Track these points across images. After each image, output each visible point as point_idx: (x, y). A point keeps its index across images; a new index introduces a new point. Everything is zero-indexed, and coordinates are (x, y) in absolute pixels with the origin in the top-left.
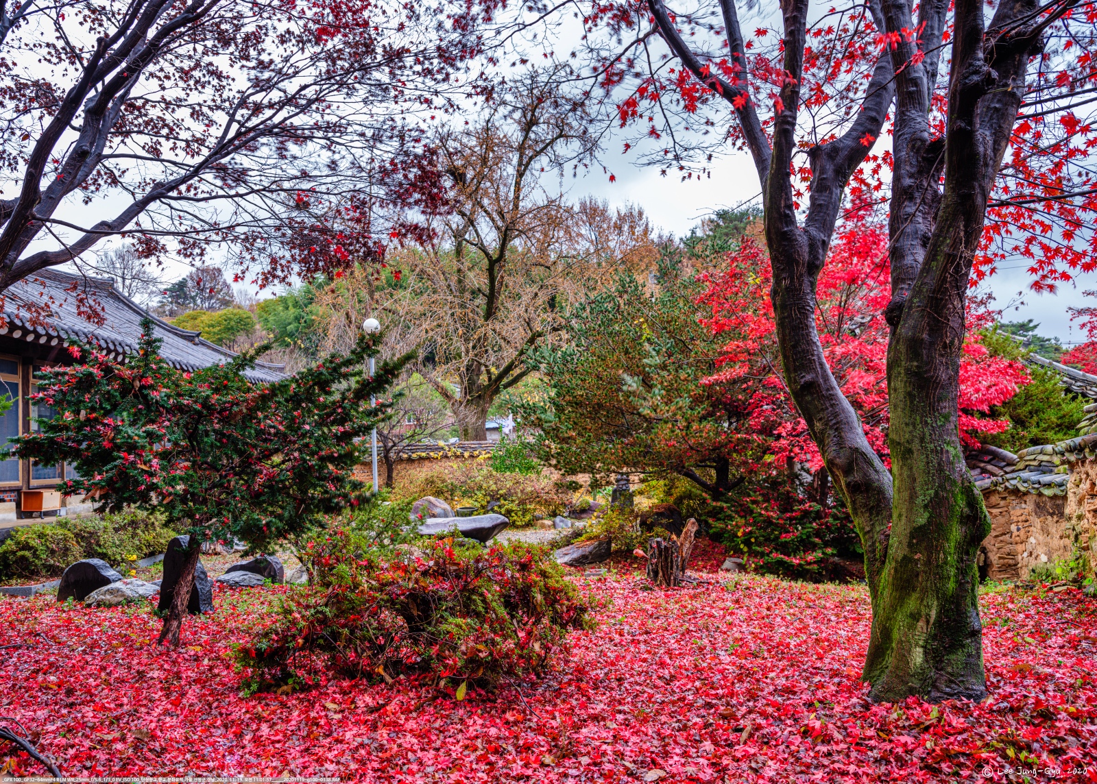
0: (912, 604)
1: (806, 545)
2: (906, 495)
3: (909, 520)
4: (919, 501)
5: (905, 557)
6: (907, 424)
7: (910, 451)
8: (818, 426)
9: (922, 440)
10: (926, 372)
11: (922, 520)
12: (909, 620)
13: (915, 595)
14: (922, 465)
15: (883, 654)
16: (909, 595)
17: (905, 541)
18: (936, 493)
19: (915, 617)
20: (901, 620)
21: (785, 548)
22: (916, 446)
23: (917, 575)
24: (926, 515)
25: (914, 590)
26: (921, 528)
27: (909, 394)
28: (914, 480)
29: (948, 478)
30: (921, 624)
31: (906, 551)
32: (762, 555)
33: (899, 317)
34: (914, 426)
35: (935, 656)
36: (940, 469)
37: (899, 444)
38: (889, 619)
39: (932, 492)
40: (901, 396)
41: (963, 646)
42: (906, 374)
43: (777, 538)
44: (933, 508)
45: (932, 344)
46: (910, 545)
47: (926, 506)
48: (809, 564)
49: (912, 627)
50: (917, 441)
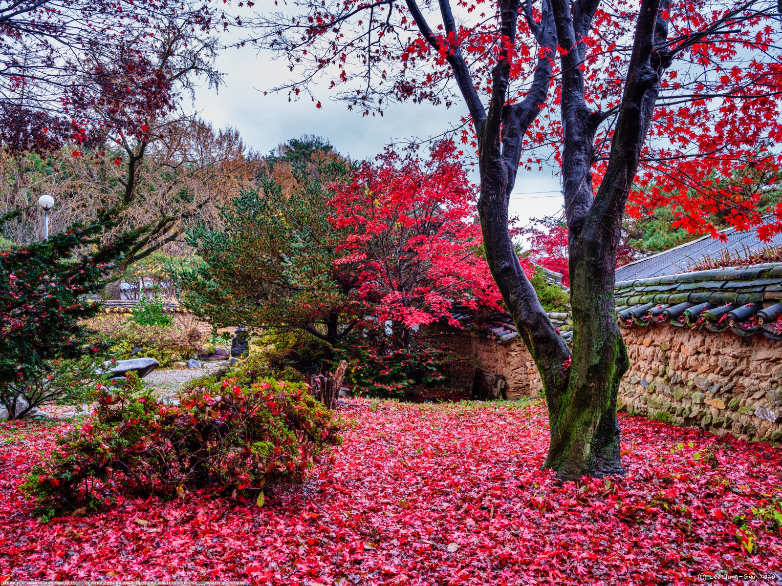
0: (585, 416)
1: (396, 378)
2: (585, 344)
3: (587, 361)
4: (595, 348)
5: (584, 385)
6: (587, 298)
7: (589, 316)
8: (513, 297)
9: (597, 309)
10: (600, 264)
11: (596, 361)
12: (584, 426)
13: (587, 410)
14: (596, 325)
15: (562, 450)
16: (584, 410)
17: (584, 375)
18: (605, 344)
19: (587, 424)
20: (578, 425)
21: (382, 380)
22: (592, 312)
23: (591, 397)
24: (599, 358)
25: (588, 407)
26: (596, 366)
27: (589, 278)
28: (591, 335)
29: (611, 334)
30: (591, 428)
31: (585, 381)
32: (368, 385)
33: (581, 228)
34: (591, 300)
35: (597, 449)
36: (607, 329)
37: (581, 311)
38: (569, 426)
39: (602, 343)
40: (583, 280)
41: (612, 441)
42: (587, 265)
43: (377, 373)
44: (603, 353)
45: (604, 246)
46: (588, 377)
47: (598, 352)
48: (399, 389)
49: (585, 431)
50: (593, 309)
